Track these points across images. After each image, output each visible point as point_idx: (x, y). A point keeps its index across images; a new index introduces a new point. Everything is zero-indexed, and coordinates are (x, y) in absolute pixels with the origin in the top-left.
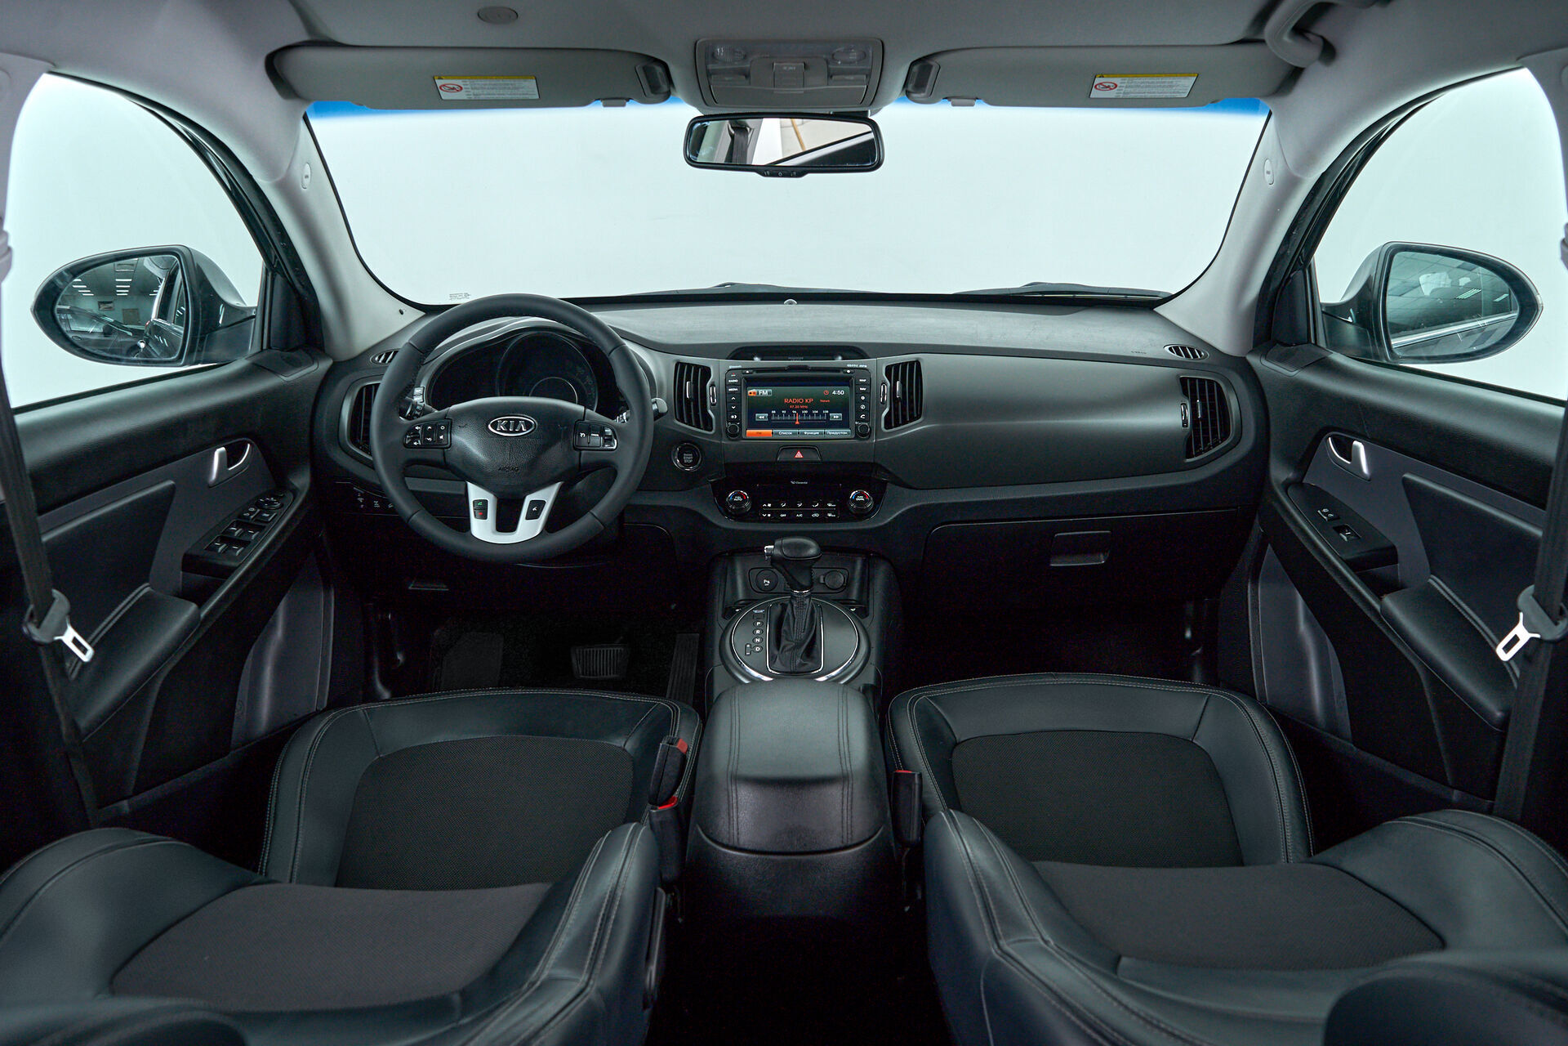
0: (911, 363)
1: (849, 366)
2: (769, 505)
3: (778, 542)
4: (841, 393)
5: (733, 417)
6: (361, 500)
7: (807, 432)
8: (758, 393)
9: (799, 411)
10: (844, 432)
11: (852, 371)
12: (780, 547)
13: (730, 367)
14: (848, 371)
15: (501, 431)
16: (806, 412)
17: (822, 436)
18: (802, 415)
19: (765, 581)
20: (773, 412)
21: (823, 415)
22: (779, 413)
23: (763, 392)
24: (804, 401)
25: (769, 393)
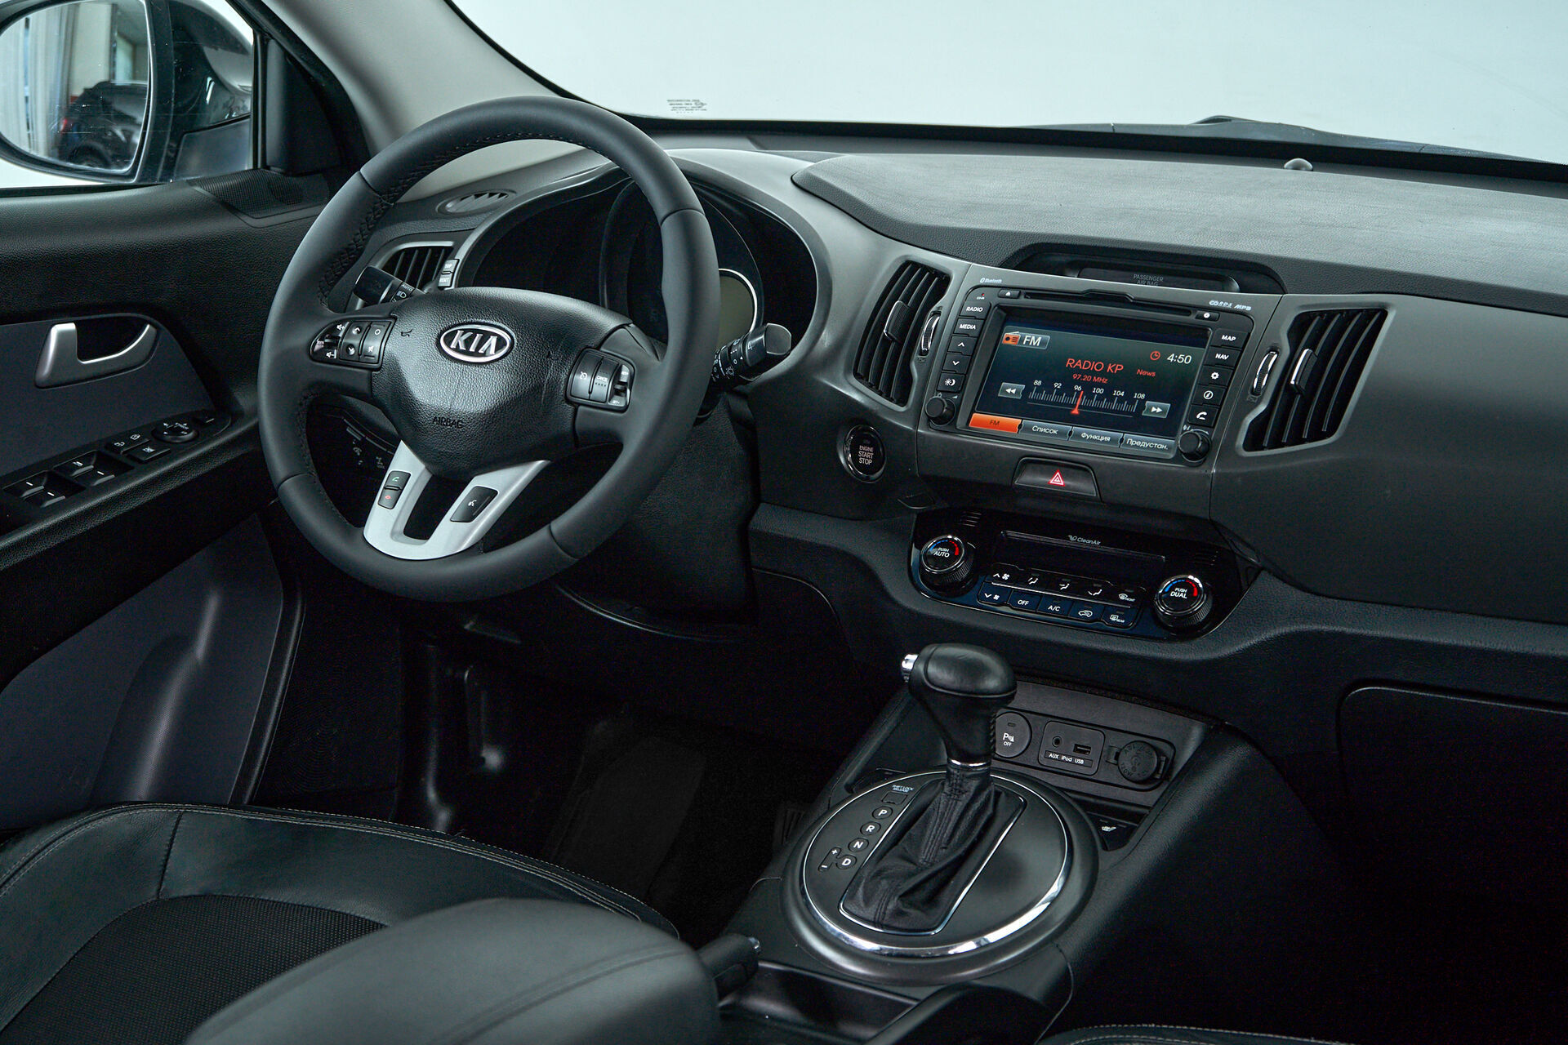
1: (1213, 303)
2: (1006, 577)
3: (932, 651)
4: (1185, 359)
5: (948, 382)
6: (358, 451)
7: (1086, 433)
8: (1022, 340)
9: (1088, 388)
10: (1161, 444)
11: (1216, 314)
13: (982, 281)
14: (1207, 315)
15: (457, 350)
16: (1100, 391)
17: (1115, 448)
18: (1090, 396)
19: (1006, 736)
20: (1038, 383)
21: (1132, 401)
22: (1047, 386)
23: (1033, 338)
24: (1106, 367)
25: (1042, 343)
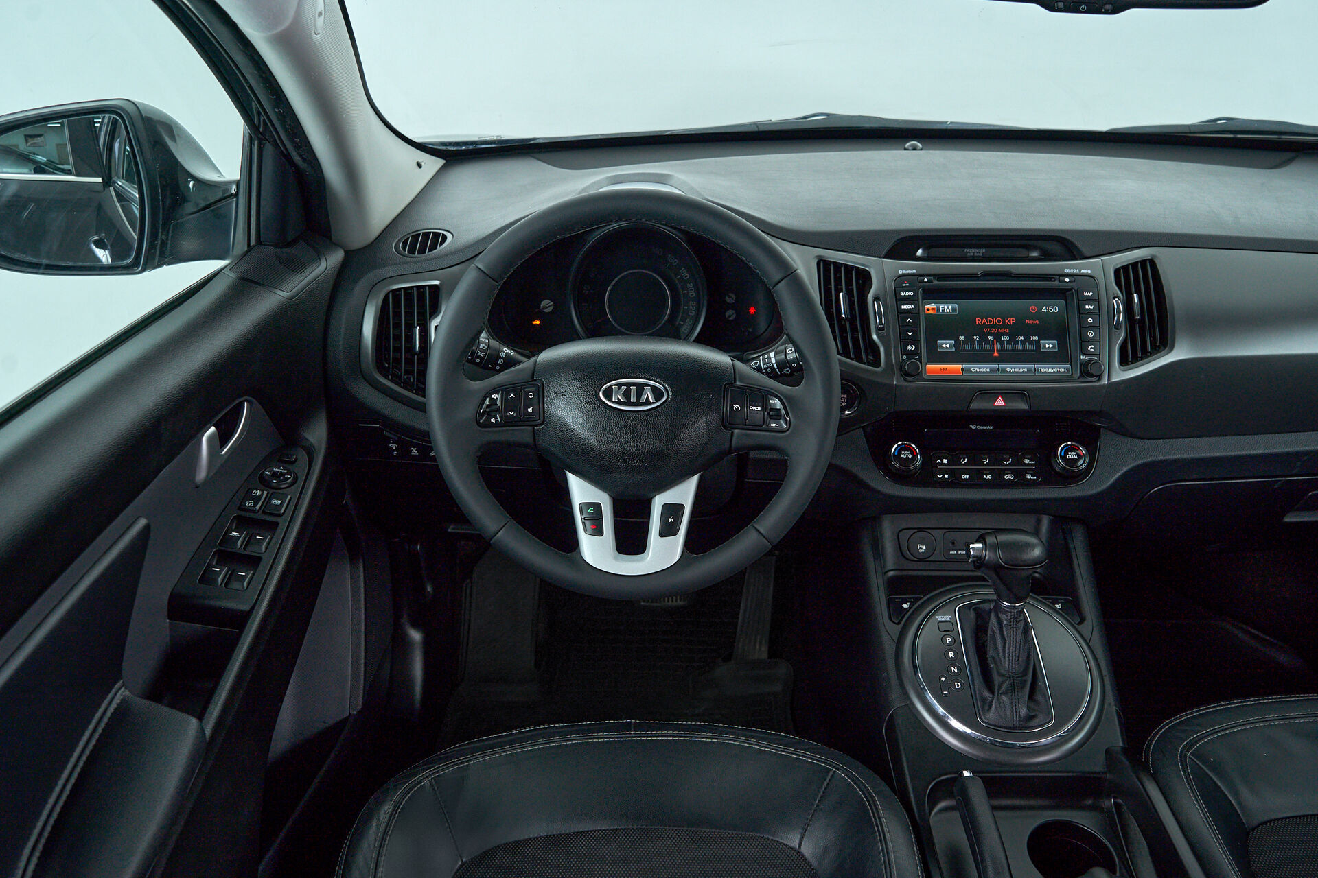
0: (1143, 262)
1: (1067, 271)
2: (945, 461)
3: (990, 540)
4: (1054, 309)
5: (909, 348)
6: (394, 446)
7: (1010, 368)
8: (938, 309)
9: (998, 337)
10: (1062, 368)
11: (1073, 279)
12: (993, 547)
13: (900, 272)
14: (1067, 280)
15: (619, 402)
17: (1032, 375)
18: (1002, 342)
19: (919, 546)
20: (962, 338)
21: (1031, 343)
22: (969, 339)
23: (946, 307)
24: (1004, 321)
25: (954, 309)
